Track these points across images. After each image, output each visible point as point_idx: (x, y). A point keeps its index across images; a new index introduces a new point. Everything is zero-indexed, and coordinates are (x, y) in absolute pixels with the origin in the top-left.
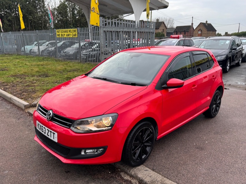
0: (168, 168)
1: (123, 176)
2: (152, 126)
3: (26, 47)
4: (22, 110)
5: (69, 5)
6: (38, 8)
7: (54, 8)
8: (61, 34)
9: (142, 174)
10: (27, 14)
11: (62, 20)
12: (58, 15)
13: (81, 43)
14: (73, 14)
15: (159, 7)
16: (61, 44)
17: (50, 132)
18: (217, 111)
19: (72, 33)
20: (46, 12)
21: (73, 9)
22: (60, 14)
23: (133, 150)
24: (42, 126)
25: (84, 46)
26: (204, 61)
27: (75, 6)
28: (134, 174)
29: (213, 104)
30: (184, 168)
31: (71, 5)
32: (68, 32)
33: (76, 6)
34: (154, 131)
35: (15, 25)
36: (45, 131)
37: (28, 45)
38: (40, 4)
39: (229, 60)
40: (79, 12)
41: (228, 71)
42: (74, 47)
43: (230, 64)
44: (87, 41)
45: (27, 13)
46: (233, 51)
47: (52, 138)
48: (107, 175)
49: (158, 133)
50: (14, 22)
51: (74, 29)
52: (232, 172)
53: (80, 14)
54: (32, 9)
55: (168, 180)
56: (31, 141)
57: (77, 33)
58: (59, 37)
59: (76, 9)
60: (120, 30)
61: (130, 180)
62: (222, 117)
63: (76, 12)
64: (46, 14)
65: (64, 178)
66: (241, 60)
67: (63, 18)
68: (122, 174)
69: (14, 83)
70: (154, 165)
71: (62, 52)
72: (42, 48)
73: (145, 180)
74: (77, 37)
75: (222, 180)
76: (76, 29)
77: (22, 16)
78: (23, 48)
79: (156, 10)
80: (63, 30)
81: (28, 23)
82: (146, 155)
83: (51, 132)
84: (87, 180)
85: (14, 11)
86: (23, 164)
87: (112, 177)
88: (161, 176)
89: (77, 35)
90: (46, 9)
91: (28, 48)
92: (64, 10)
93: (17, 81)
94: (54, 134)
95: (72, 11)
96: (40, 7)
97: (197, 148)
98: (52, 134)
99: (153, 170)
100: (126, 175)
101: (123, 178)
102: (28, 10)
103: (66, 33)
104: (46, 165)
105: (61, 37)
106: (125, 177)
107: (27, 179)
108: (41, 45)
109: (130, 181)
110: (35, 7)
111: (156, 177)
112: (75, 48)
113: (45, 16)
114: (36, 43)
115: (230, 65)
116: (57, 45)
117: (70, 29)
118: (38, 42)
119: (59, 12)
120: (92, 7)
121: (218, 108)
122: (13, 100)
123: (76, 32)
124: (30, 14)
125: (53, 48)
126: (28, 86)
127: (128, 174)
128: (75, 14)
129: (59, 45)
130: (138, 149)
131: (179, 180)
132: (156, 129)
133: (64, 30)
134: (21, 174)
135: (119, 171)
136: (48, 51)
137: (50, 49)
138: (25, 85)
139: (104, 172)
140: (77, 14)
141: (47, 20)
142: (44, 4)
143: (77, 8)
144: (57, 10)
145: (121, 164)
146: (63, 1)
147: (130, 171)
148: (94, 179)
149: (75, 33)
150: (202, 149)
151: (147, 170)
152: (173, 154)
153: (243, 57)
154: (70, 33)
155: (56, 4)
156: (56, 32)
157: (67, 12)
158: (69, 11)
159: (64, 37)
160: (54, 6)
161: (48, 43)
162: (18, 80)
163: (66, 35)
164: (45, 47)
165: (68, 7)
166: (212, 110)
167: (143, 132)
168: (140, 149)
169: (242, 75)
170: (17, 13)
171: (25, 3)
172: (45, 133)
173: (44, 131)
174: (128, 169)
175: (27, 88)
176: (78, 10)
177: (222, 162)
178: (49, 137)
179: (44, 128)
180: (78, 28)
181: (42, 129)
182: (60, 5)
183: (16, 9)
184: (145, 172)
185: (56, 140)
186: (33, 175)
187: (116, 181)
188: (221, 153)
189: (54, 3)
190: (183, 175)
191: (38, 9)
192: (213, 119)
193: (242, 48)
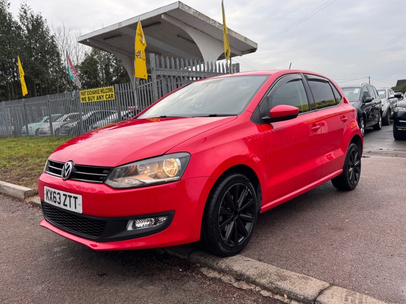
0: (286, 257)
1: (205, 274)
2: (251, 184)
3: (29, 125)
4: (20, 200)
5: (100, 59)
6: (49, 65)
7: (76, 64)
8: (87, 96)
9: (240, 266)
10: (31, 76)
11: (89, 82)
12: (83, 76)
13: (122, 112)
14: (107, 73)
15: (242, 52)
16: (89, 115)
17: (68, 198)
18: (356, 179)
19: (106, 94)
20: (62, 72)
21: (107, 65)
22: (86, 74)
23: (220, 224)
24: (55, 192)
25: (126, 116)
26: (324, 104)
27: (109, 62)
28: (226, 266)
29: (349, 166)
30: (314, 255)
31: (102, 59)
32: (100, 92)
33: (111, 61)
34: (255, 193)
35: (11, 94)
36: (60, 198)
37: (33, 122)
38: (53, 59)
39: (362, 118)
40: (117, 70)
41: (364, 135)
42: (109, 120)
43: (365, 124)
44: (132, 109)
45: (32, 74)
46: (366, 104)
47: (72, 209)
48: (176, 274)
49: (261, 199)
50: (11, 89)
51: (109, 87)
52: (400, 254)
53: (118, 73)
54: (41, 67)
55: (289, 271)
56: (35, 239)
57: (113, 93)
58: (85, 102)
59: (111, 65)
60: (184, 75)
61: (219, 277)
62: (366, 189)
63: (111, 70)
64: (62, 75)
65: (96, 284)
66: (381, 120)
67: (91, 79)
68: (204, 271)
69: (7, 168)
70: (261, 255)
71: (90, 127)
72: (56, 125)
73: (247, 273)
74: (114, 98)
75: (386, 266)
76: (113, 87)
77: (24, 74)
78: (25, 127)
79: (239, 56)
80: (91, 90)
81: (33, 91)
82: (245, 236)
83: (70, 197)
84: (139, 283)
85: (10, 72)
86: (19, 270)
87: (185, 275)
88: (274, 267)
89: (114, 96)
90: (63, 67)
91: (33, 126)
92: (92, 66)
93: (13, 165)
94: (76, 198)
95: (105, 69)
96: (54, 64)
97: (333, 229)
98: (73, 200)
99: (260, 260)
100: (211, 271)
101: (206, 275)
102: (32, 68)
103: (96, 95)
104: (62, 269)
105: (87, 101)
106: (210, 274)
107: (26, 290)
108: (55, 121)
109: (220, 279)
110: (45, 65)
111: (265, 268)
112: (112, 119)
113: (61, 78)
114: (45, 118)
115: (365, 126)
116: (82, 118)
117: (102, 88)
118: (50, 117)
119: (84, 70)
120: (136, 51)
121: (357, 174)
122: (5, 188)
123: (113, 91)
124: (37, 76)
125: (75, 124)
126: (32, 169)
127: (214, 269)
128: (111, 73)
129: (84, 118)
130: (229, 223)
131: (308, 271)
132: (258, 191)
133: (93, 90)
134: (15, 283)
135: (197, 267)
136: (67, 128)
137: (70, 125)
138: (26, 169)
139: (171, 270)
140: (113, 73)
141: (65, 85)
142: (59, 60)
143: (113, 63)
144: (81, 68)
145: (201, 256)
146: (91, 54)
147: (218, 264)
148: (151, 281)
149: (110, 93)
150: (341, 229)
151: (248, 261)
152: (291, 238)
153: (383, 116)
154: (102, 94)
155: (79, 58)
156: (79, 95)
157: (97, 70)
158: (100, 69)
159: (93, 101)
160: (76, 62)
161: (66, 116)
162: (13, 163)
163: (96, 98)
164: (62, 123)
165: (98, 62)
166: (348, 176)
167: (236, 192)
168: (233, 223)
169: (387, 139)
170: (16, 74)
171: (29, 58)
172: (59, 203)
173: (58, 200)
174: (213, 261)
175: (30, 172)
176: (115, 67)
177: (380, 243)
178: (68, 208)
179: (59, 194)
180: (115, 85)
181: (54, 197)
182: (85, 60)
183: (13, 69)
184: (246, 263)
185: (79, 210)
186: (38, 284)
187: (194, 281)
188: (375, 232)
189: (75, 57)
190: (315, 264)
191: (50, 68)
192: (352, 192)
193: (380, 102)
